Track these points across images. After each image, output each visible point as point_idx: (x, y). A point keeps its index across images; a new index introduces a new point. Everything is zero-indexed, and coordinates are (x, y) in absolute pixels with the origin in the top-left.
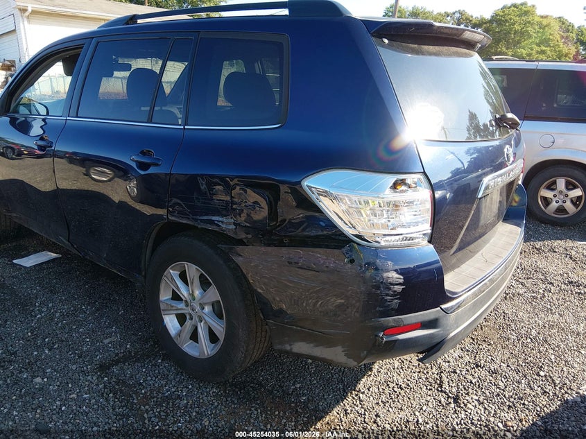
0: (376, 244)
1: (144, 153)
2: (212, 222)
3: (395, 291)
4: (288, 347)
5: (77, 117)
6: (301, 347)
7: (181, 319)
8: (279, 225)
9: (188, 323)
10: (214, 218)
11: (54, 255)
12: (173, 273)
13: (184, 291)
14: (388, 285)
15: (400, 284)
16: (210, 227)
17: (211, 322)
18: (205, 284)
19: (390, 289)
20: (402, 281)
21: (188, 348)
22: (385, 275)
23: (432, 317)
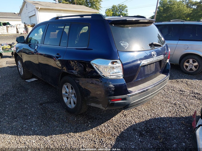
0: (108, 78)
1: (58, 54)
2: (72, 72)
3: (112, 90)
4: (90, 105)
5: (44, 44)
6: (93, 105)
7: (68, 98)
8: (87, 73)
9: (69, 99)
10: (72, 71)
11: (36, 79)
12: (65, 86)
13: (68, 91)
14: (110, 88)
15: (113, 88)
16: (72, 73)
17: (74, 99)
18: (72, 89)
19: (111, 89)
20: (114, 87)
21: (69, 106)
22: (109, 85)
23: (124, 97)
